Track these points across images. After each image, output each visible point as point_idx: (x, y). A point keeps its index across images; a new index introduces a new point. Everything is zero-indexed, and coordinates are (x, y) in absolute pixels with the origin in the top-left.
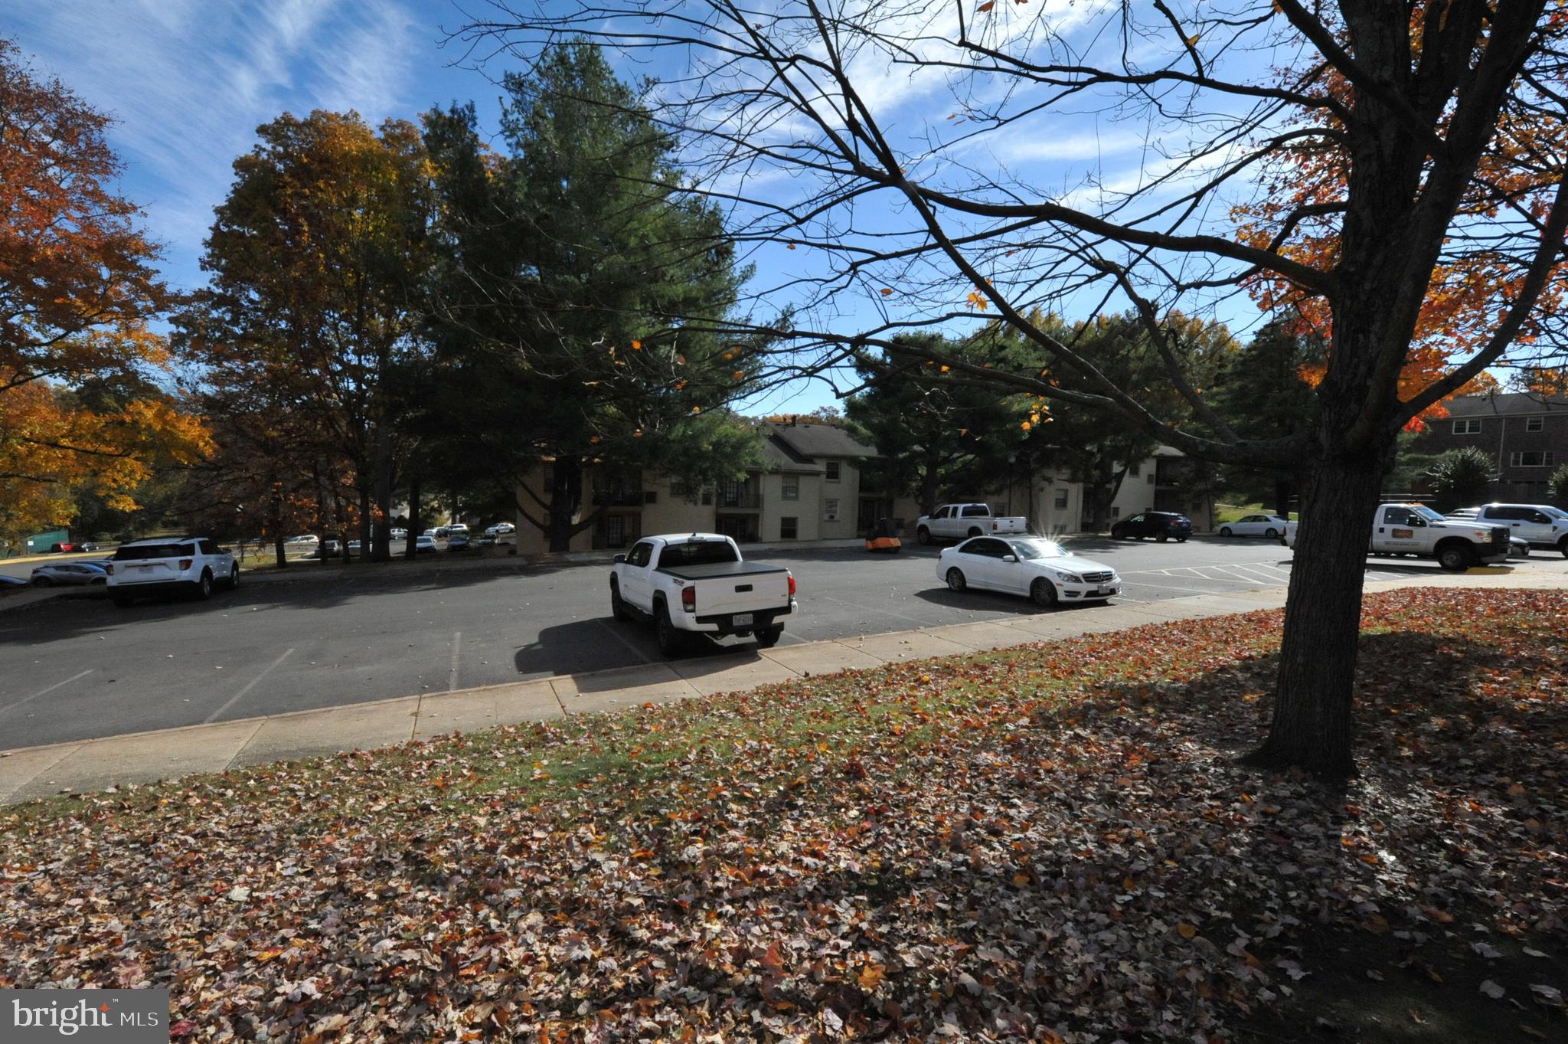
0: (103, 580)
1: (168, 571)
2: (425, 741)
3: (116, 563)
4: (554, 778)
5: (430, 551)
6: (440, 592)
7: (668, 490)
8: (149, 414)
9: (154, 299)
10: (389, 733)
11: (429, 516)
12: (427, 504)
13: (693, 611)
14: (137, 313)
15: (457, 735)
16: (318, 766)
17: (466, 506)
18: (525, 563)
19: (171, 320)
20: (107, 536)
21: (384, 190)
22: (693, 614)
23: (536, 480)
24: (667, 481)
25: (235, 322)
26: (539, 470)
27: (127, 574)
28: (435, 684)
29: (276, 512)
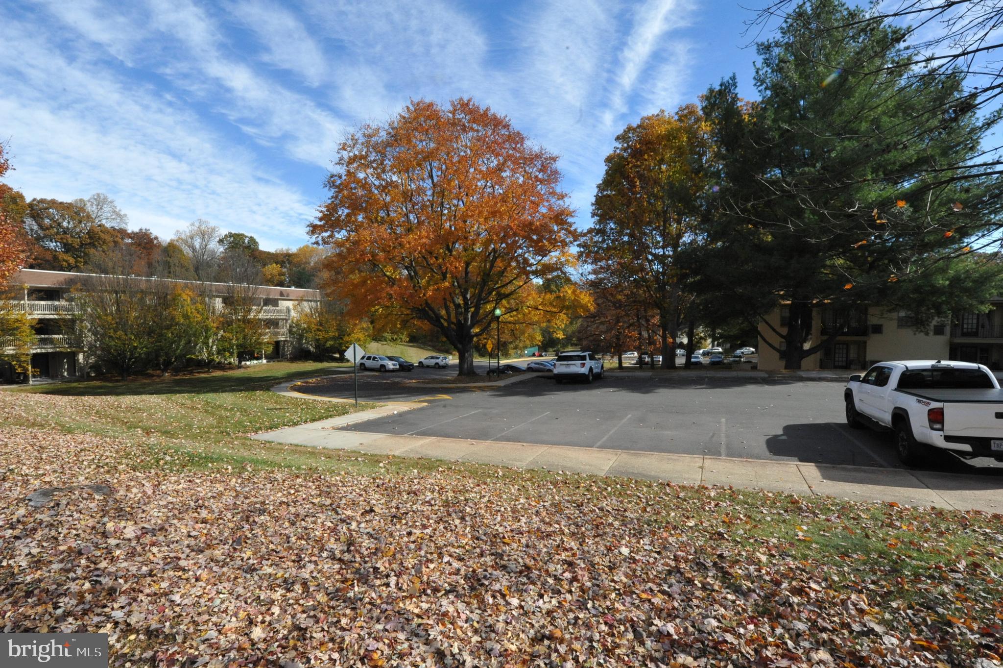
0: (550, 370)
1: (576, 368)
2: (710, 487)
3: (557, 363)
4: (817, 543)
5: (698, 364)
6: (709, 391)
7: (894, 324)
8: (570, 292)
9: (573, 236)
10: (687, 476)
11: (699, 342)
12: (698, 335)
13: (942, 430)
14: (566, 244)
15: (731, 488)
16: (650, 486)
17: (722, 336)
18: (766, 376)
19: (579, 246)
20: (551, 350)
21: (680, 149)
22: (941, 433)
23: (774, 317)
24: (894, 315)
25: (604, 241)
26: (777, 311)
27: (561, 368)
28: (711, 450)
29: (618, 339)
